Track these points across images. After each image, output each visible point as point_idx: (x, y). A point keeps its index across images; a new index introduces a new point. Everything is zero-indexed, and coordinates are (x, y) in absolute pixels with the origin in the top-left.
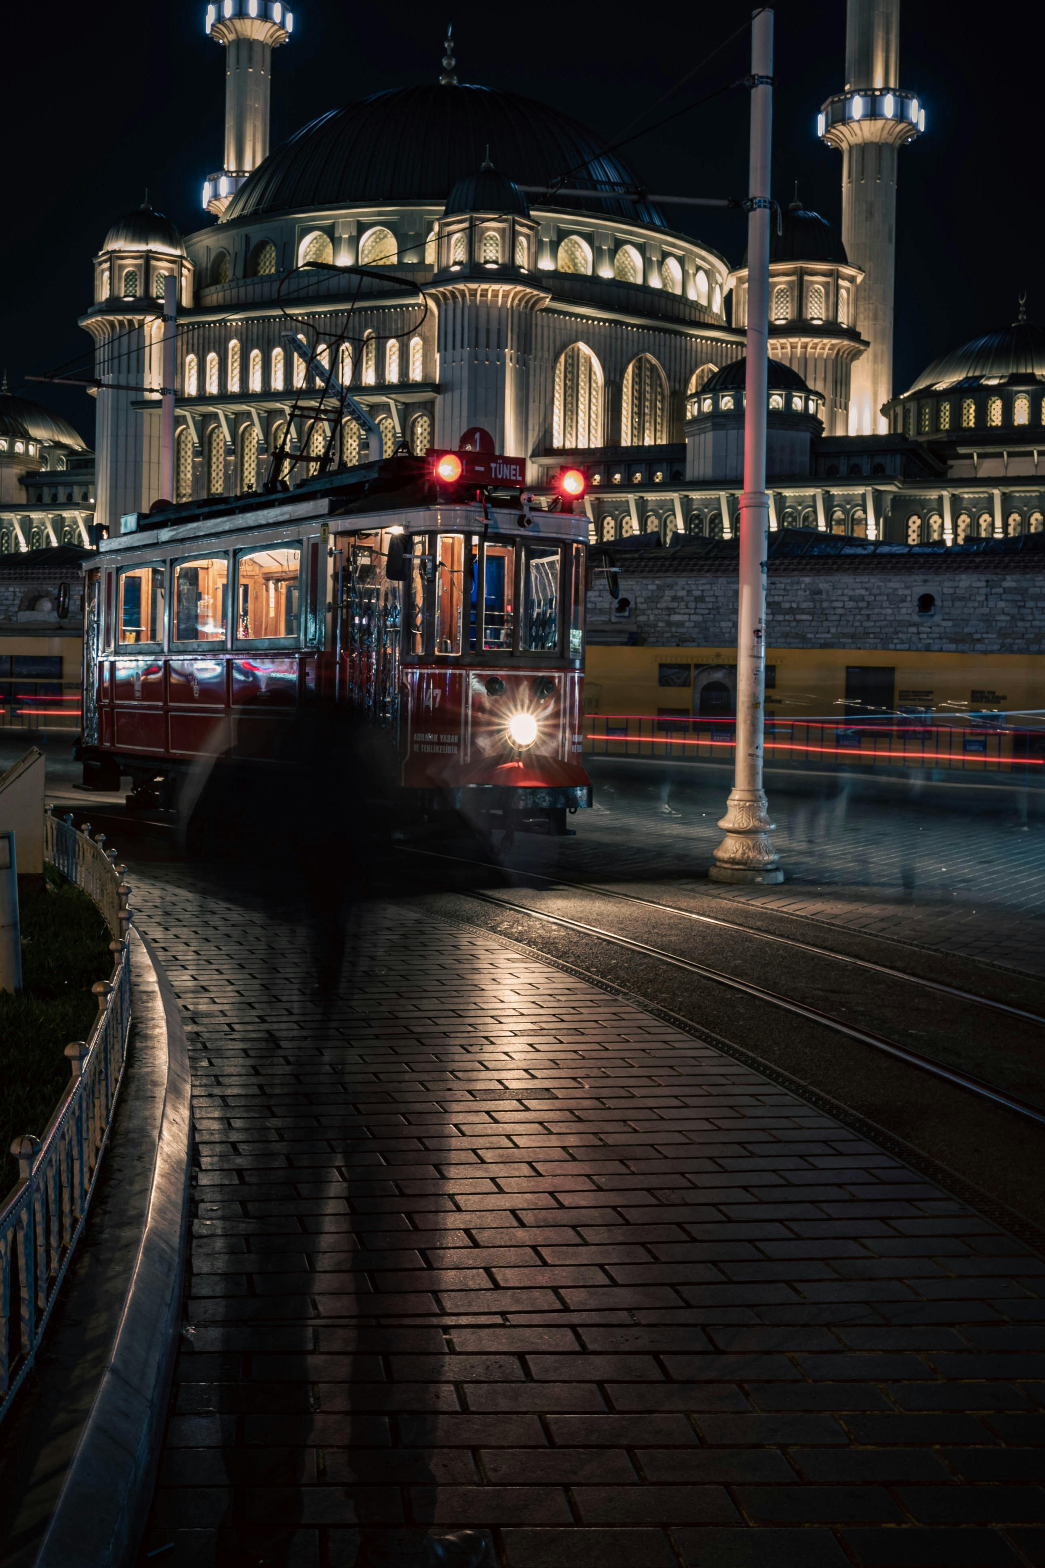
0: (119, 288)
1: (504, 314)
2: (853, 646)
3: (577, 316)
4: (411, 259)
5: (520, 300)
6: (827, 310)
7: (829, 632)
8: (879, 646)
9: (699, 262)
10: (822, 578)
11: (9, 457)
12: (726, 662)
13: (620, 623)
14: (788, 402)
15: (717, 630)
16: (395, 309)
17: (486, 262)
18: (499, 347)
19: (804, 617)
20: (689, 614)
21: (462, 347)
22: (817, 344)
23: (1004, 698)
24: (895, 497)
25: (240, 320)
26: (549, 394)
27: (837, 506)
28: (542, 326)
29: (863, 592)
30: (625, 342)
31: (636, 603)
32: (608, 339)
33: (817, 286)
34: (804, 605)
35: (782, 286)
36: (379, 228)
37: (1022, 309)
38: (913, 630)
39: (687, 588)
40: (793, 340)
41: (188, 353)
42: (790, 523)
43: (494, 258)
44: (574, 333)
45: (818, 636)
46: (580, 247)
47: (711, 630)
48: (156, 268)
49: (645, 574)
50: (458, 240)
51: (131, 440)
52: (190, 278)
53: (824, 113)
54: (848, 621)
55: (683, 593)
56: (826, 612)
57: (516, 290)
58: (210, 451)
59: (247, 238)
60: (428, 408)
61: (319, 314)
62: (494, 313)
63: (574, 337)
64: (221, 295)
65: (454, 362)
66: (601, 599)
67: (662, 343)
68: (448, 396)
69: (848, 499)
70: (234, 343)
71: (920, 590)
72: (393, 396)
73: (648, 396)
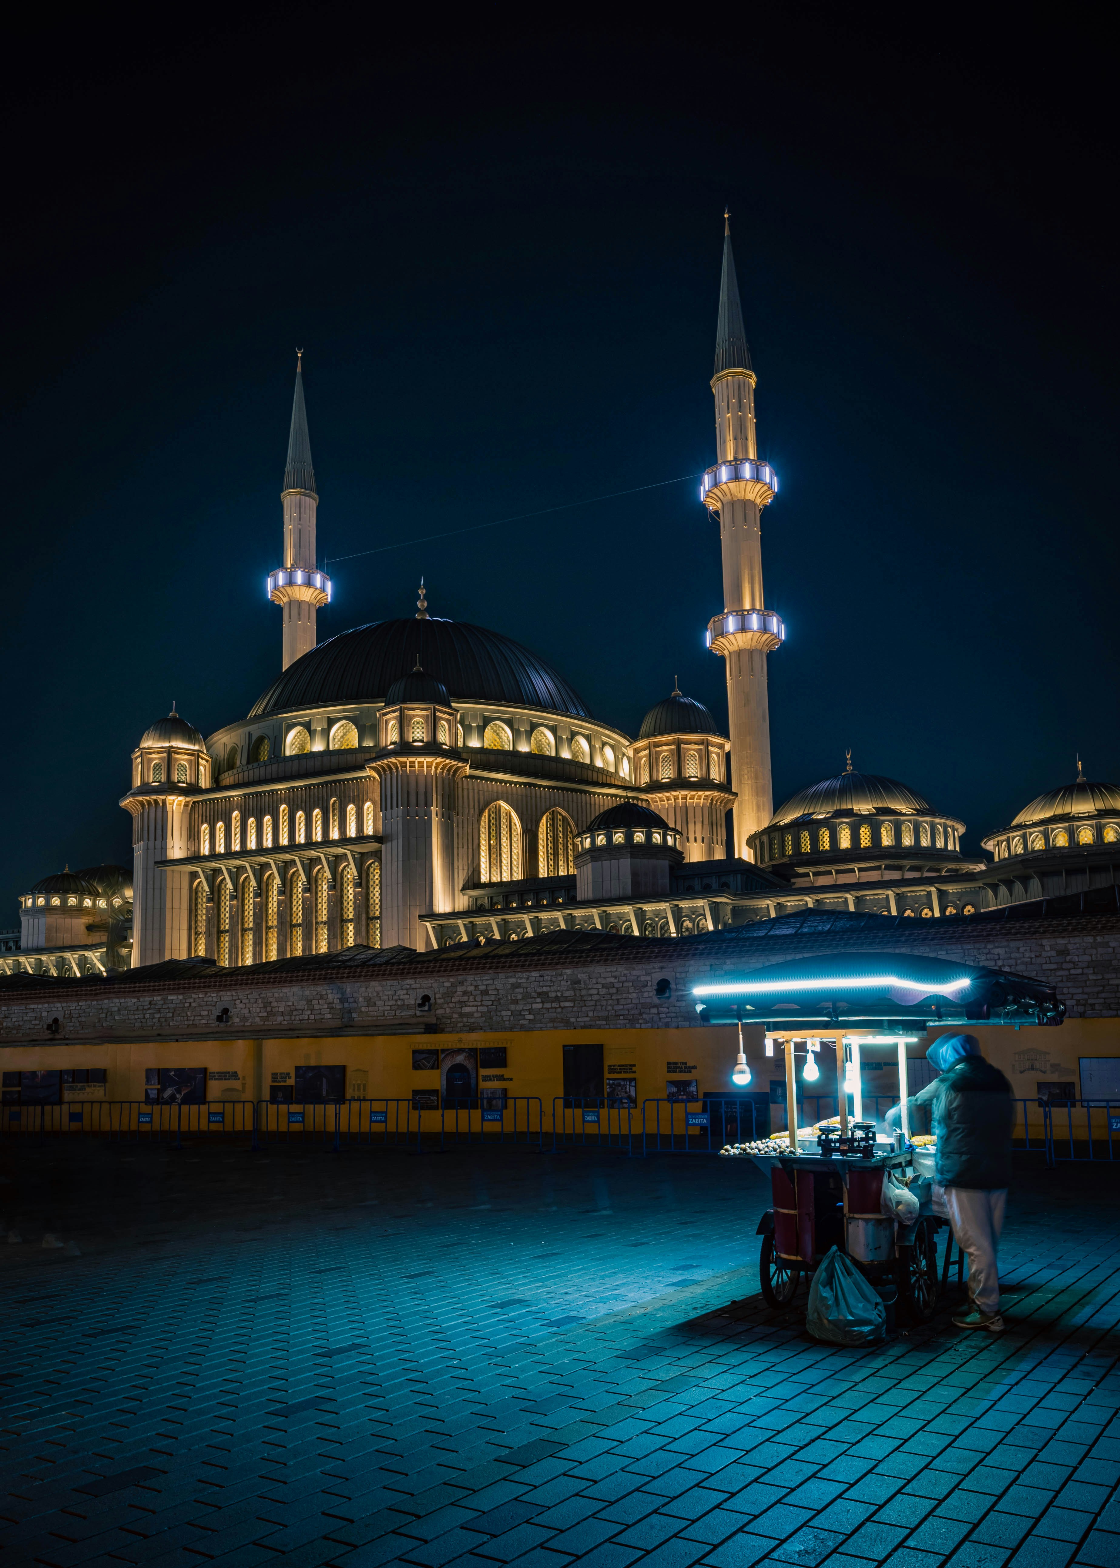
0: (149, 776)
1: (429, 779)
2: (607, 1027)
3: (496, 780)
4: (368, 743)
5: (442, 769)
6: (701, 769)
7: (587, 1016)
8: (628, 1026)
9: (604, 739)
10: (579, 969)
11: (77, 910)
12: (466, 1046)
13: (424, 1016)
14: (649, 837)
15: (499, 1019)
16: (352, 781)
17: (414, 741)
18: (426, 805)
19: (567, 1004)
20: (477, 1006)
21: (397, 807)
22: (694, 796)
23: (695, 1067)
24: (734, 907)
25: (239, 796)
26: (476, 842)
27: (685, 916)
28: (468, 789)
29: (613, 980)
30: (538, 800)
31: (435, 999)
32: (524, 798)
33: (692, 752)
34: (567, 994)
35: (666, 754)
36: (344, 722)
37: (849, 762)
38: (654, 1011)
39: (475, 983)
40: (676, 793)
41: (202, 823)
42: (650, 932)
43: (421, 738)
44: (495, 794)
45: (578, 1020)
46: (503, 730)
47: (494, 1018)
48: (176, 760)
49: (441, 973)
50: (393, 726)
51: (157, 892)
52: (208, 765)
53: (709, 630)
54: (602, 1006)
55: (471, 988)
56: (585, 998)
57: (437, 761)
58: (219, 898)
59: (250, 734)
60: (377, 855)
61: (297, 787)
62: (422, 781)
63: (495, 798)
64: (232, 778)
65: (392, 818)
66: (408, 997)
67: (570, 799)
68: (389, 845)
69: (693, 910)
70: (236, 814)
71: (658, 976)
72: (349, 847)
73: (561, 840)
